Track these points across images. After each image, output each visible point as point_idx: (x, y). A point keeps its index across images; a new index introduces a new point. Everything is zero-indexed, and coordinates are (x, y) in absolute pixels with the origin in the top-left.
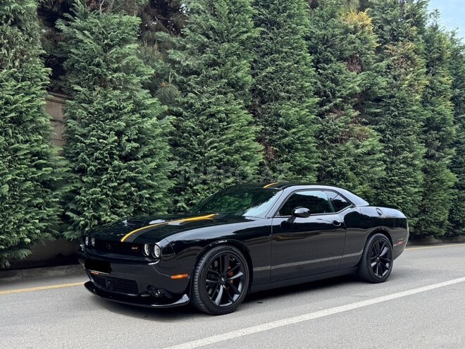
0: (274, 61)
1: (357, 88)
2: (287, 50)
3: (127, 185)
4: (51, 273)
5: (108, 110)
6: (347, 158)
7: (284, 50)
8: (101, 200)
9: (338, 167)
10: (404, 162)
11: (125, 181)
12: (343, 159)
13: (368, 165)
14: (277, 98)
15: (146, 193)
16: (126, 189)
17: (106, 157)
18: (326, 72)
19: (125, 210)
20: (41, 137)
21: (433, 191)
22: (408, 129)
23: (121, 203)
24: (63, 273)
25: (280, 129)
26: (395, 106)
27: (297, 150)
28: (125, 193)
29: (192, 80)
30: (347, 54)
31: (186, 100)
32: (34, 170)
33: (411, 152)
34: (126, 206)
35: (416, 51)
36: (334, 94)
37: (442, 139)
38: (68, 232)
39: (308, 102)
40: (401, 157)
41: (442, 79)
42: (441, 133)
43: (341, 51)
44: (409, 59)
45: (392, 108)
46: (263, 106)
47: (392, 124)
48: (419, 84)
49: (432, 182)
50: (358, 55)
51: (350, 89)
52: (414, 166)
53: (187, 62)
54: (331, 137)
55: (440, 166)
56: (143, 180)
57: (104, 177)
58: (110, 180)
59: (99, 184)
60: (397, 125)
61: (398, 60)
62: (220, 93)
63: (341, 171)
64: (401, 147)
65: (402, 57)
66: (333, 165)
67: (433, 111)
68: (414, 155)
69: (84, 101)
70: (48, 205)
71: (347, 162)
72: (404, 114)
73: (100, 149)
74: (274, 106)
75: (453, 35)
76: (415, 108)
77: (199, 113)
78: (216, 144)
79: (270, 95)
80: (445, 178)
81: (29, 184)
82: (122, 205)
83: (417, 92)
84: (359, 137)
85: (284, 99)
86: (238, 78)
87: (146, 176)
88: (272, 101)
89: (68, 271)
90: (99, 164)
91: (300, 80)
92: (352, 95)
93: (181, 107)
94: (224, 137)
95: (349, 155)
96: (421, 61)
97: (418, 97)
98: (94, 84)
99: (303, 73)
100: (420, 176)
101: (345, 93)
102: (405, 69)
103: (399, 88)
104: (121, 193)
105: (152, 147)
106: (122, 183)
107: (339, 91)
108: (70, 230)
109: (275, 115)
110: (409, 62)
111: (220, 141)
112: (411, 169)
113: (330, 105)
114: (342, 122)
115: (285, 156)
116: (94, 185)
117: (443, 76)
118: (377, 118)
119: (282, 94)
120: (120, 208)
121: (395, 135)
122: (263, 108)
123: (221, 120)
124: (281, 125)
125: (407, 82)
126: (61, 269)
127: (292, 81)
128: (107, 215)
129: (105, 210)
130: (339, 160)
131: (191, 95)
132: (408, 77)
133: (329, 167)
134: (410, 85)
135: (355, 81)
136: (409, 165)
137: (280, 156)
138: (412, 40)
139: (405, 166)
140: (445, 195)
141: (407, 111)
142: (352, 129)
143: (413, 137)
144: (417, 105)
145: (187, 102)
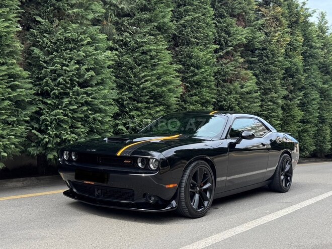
0: (187, 12)
1: (245, 40)
2: (197, 3)
3: (85, 108)
4: (11, 184)
5: (68, 41)
6: (235, 96)
7: (195, 3)
8: (62, 121)
9: (229, 102)
10: (271, 101)
11: (83, 105)
12: (232, 96)
13: (248, 101)
14: (188, 43)
15: (98, 116)
16: (83, 112)
17: (68, 83)
18: (222, 25)
19: (83, 130)
20: (15, 61)
21: (287, 124)
22: (275, 75)
23: (79, 125)
24: (20, 184)
25: (192, 68)
26: (267, 57)
27: (203, 87)
28: (83, 116)
29: (126, 21)
30: (237, 11)
31: (121, 39)
32: (9, 90)
33: (276, 93)
34: (83, 127)
35: (283, 15)
36: (226, 44)
37: (294, 85)
38: (33, 148)
39: (211, 48)
40: (269, 96)
41: (298, 38)
42: (295, 80)
43: (232, 9)
44: (278, 20)
45: (264, 58)
46: (177, 49)
47: (264, 71)
48: (284, 41)
49: (288, 116)
50: (244, 14)
51: (239, 40)
52: (277, 104)
53: (122, 5)
54: (224, 78)
55: (293, 105)
56: (97, 105)
57: (66, 101)
58: (70, 103)
59: (60, 107)
60: (267, 72)
61: (269, 20)
62: (150, 34)
63: (230, 105)
64: (269, 89)
65: (272, 18)
66: (225, 100)
67: (291, 62)
68: (279, 95)
69: (46, 31)
70: (19, 123)
71: (235, 98)
72: (272, 63)
73: (62, 75)
74: (186, 49)
75: (303, 5)
76: (280, 59)
77: (133, 50)
78: (149, 78)
79: (182, 40)
80: (295, 114)
81: (7, 103)
82: (80, 125)
83: (281, 47)
84: (244, 79)
85: (194, 44)
86: (165, 23)
87: (100, 101)
88: (183, 45)
89: (25, 183)
90: (62, 88)
91: (206, 29)
92: (239, 45)
93: (117, 44)
94: (155, 72)
95: (236, 93)
96: (285, 22)
97: (283, 51)
98: (53, 17)
99: (207, 24)
100: (280, 112)
101: (235, 43)
102: (274, 28)
103: (270, 42)
104: (79, 115)
105: (104, 76)
106: (80, 106)
107: (230, 41)
108: (34, 146)
109: (187, 56)
110: (277, 23)
111: (152, 75)
112: (275, 106)
113: (223, 52)
114: (232, 67)
115: (194, 91)
116: (56, 107)
117: (298, 36)
118: (252, 65)
119: (193, 40)
120: (77, 128)
121: (265, 79)
122: (176, 51)
123: (152, 58)
124: (192, 65)
125: (276, 38)
126: (18, 181)
127: (200, 30)
128: (67, 134)
129: (65, 129)
130: (229, 97)
131: (125, 34)
132: (277, 34)
133: (222, 102)
134: (278, 41)
135: (242, 34)
136: (274, 103)
137: (190, 91)
138: (280, 6)
139: (272, 104)
140: (295, 127)
141: (275, 61)
142: (239, 73)
143: (278, 81)
144: (282, 57)
145: (122, 40)
